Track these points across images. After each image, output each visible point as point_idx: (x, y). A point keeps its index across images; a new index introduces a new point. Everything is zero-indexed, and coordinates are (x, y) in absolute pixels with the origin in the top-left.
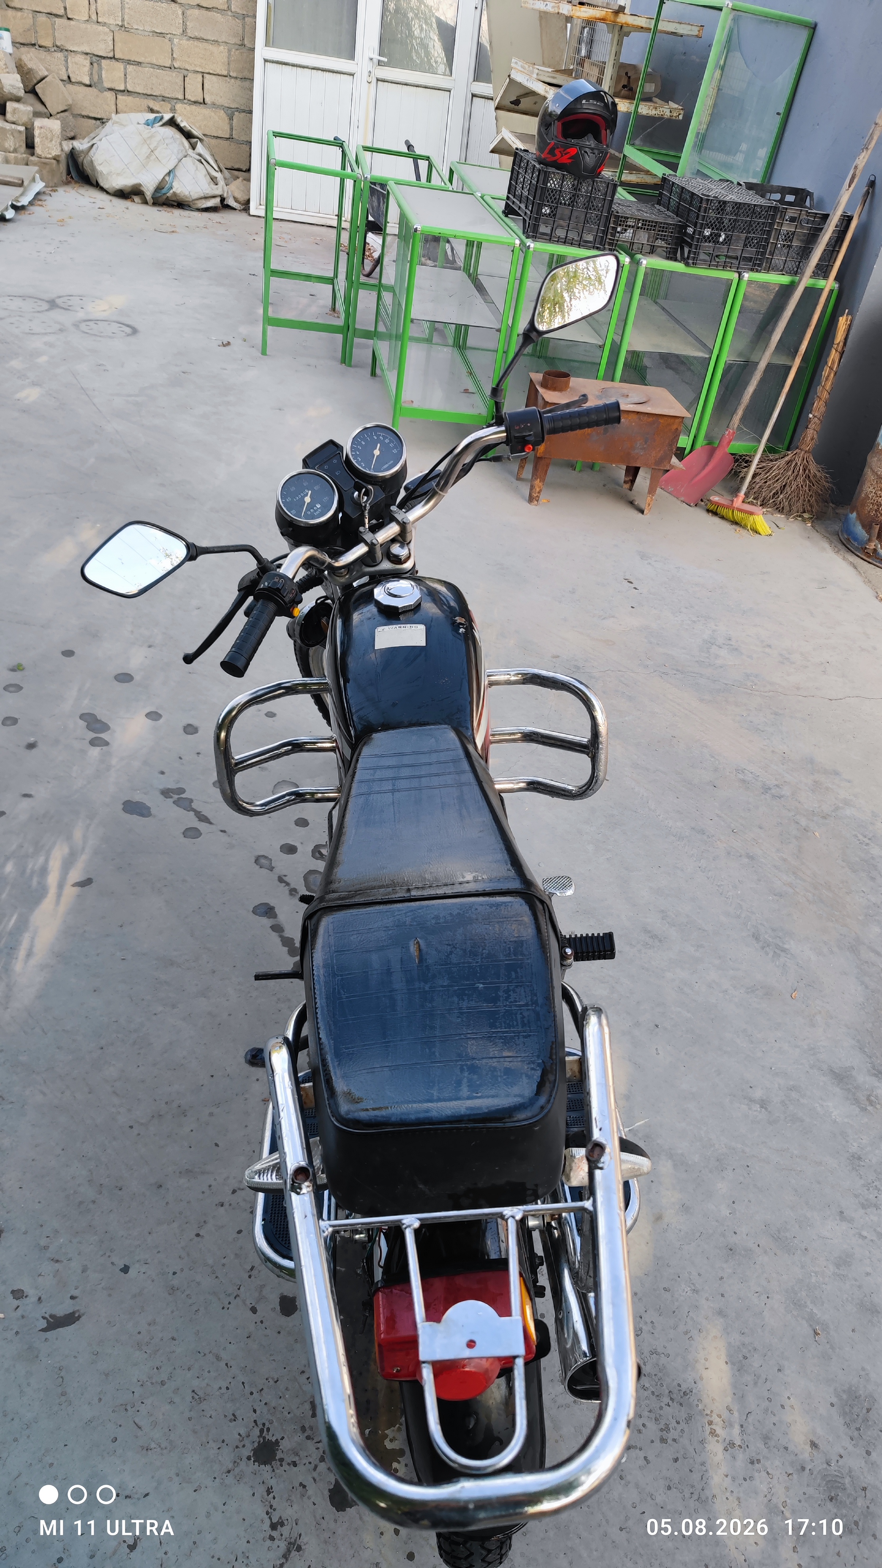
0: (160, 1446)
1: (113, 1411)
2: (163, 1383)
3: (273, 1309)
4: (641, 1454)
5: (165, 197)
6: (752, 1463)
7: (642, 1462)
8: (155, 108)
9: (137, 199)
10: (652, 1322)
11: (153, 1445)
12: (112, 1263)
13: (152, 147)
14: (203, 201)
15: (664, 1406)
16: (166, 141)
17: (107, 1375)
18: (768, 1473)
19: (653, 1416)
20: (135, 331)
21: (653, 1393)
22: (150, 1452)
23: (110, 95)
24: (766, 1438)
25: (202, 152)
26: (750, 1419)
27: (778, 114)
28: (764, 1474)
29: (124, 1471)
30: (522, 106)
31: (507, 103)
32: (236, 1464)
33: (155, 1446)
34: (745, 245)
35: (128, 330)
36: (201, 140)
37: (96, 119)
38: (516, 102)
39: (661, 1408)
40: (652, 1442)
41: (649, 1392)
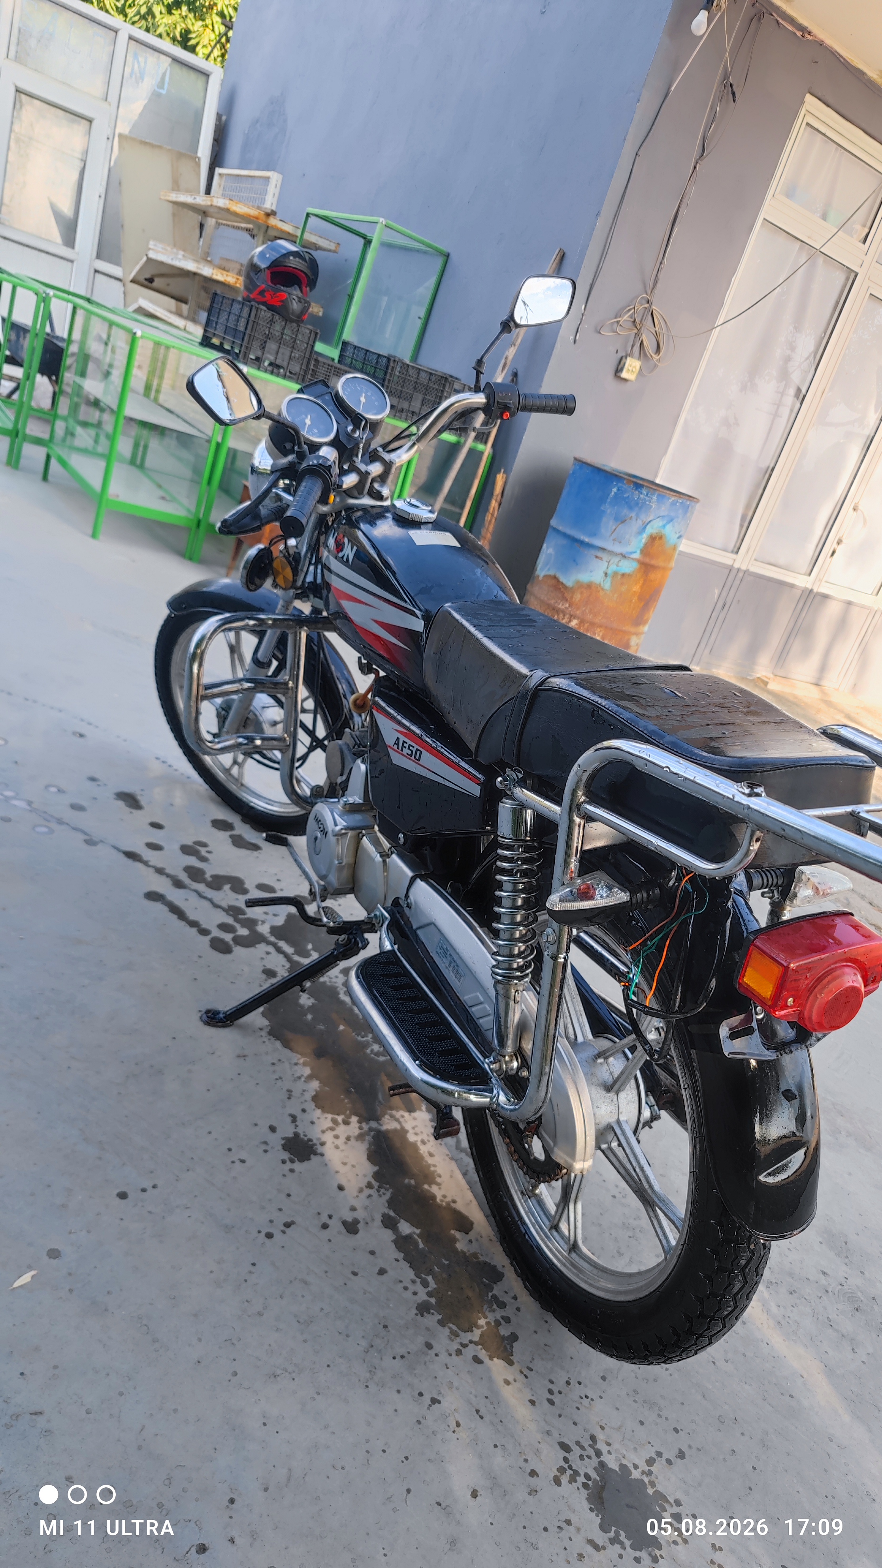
0: (286, 1371)
1: (220, 1348)
2: (260, 1314)
3: (340, 1233)
6: (791, 1293)
11: (278, 1372)
12: (150, 1212)
17: (196, 1315)
22: (278, 1379)
27: (419, 318)
29: (260, 1400)
30: (155, 284)
31: (141, 279)
32: (372, 1373)
33: (281, 1372)
34: (422, 405)
38: (151, 280)
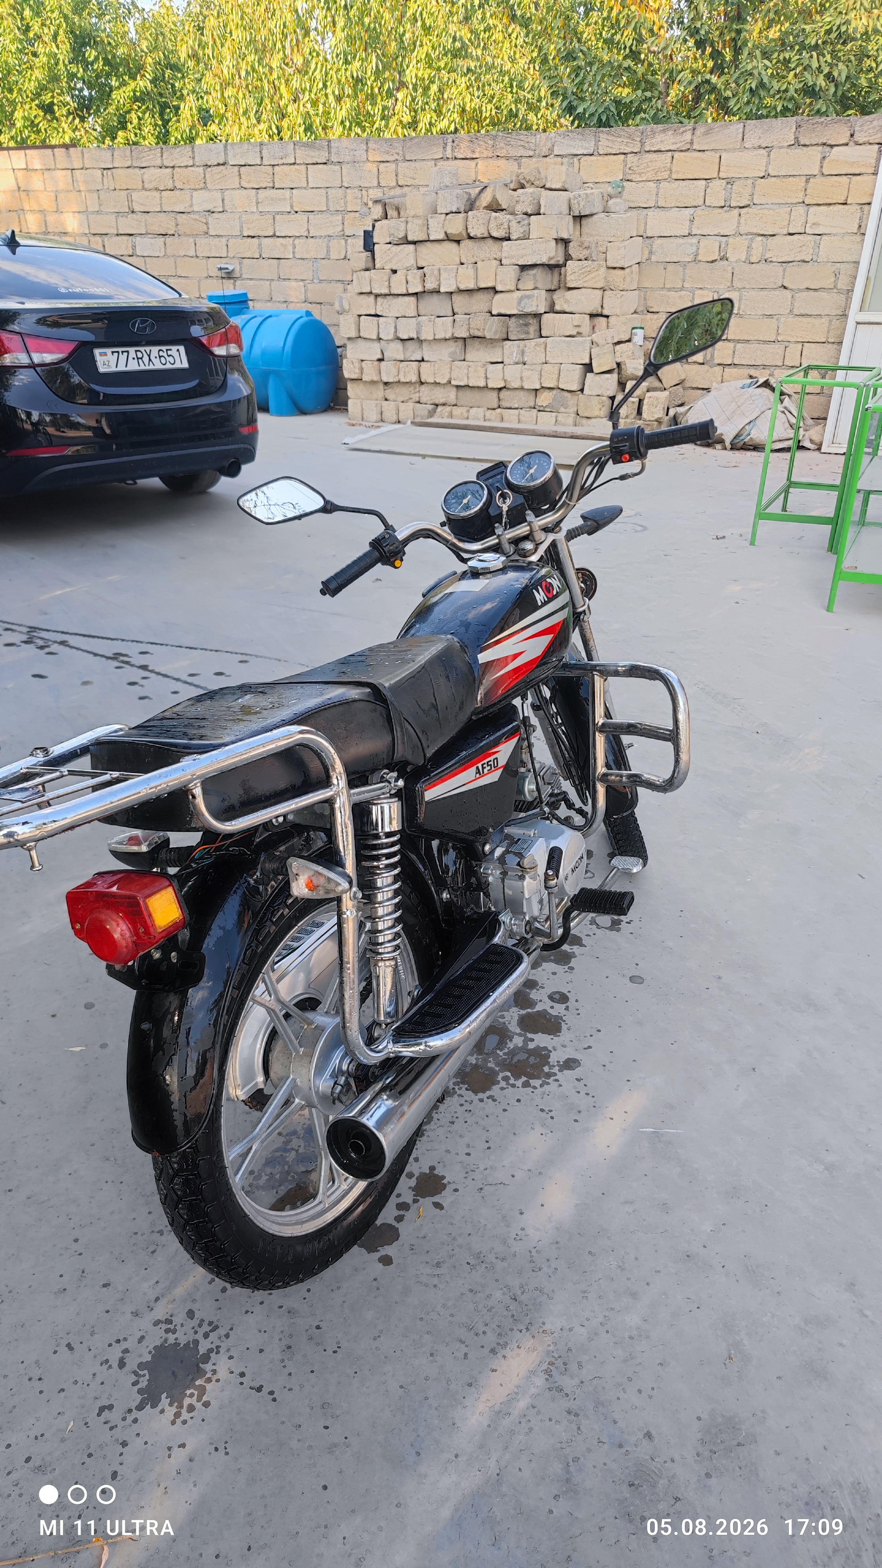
4: (464, 1349)
5: (742, 443)
6: (569, 1412)
7: (460, 1355)
8: (754, 375)
9: (718, 446)
10: (556, 1269)
13: (739, 403)
14: (778, 443)
15: (515, 1329)
16: (754, 398)
18: (579, 1428)
19: (499, 1330)
20: (645, 528)
21: (513, 1316)
23: (719, 369)
24: (598, 1404)
25: (787, 405)
26: (595, 1382)
28: (575, 1427)
35: (640, 528)
36: (789, 396)
37: (703, 389)
39: (511, 1330)
40: (483, 1347)
41: (510, 1314)
